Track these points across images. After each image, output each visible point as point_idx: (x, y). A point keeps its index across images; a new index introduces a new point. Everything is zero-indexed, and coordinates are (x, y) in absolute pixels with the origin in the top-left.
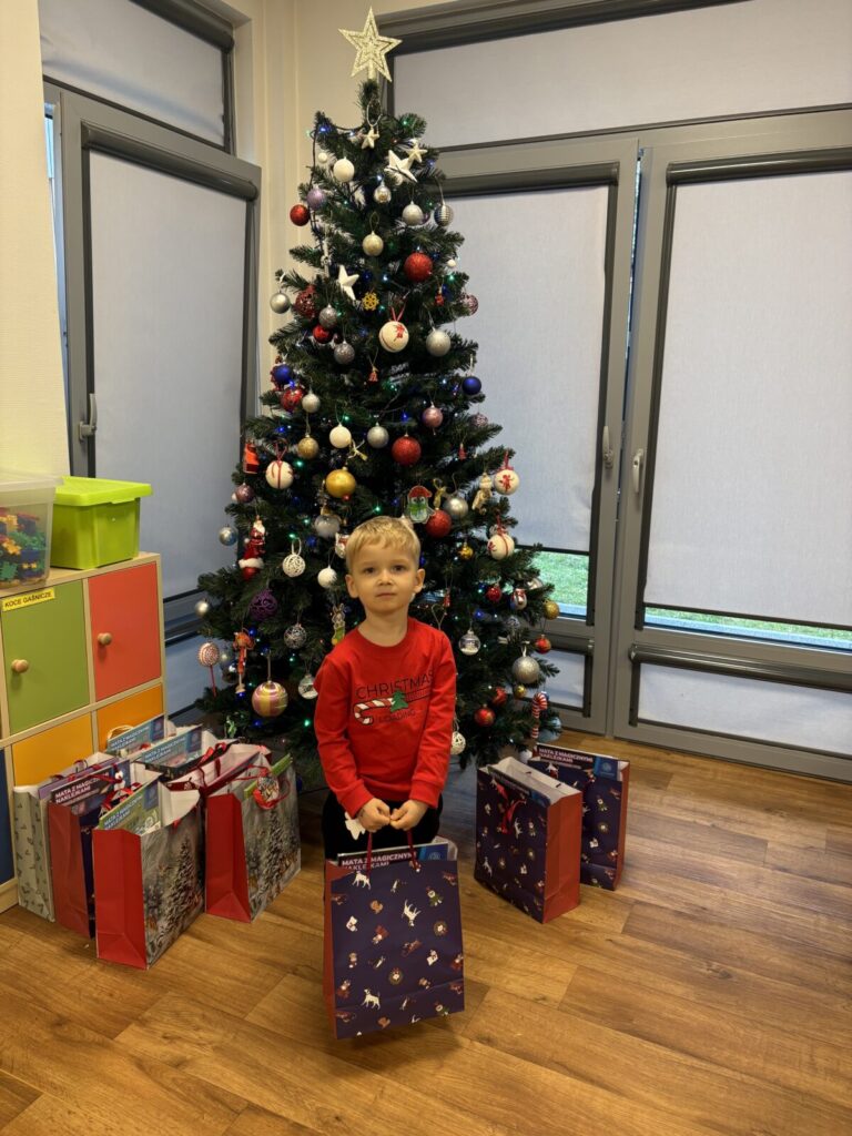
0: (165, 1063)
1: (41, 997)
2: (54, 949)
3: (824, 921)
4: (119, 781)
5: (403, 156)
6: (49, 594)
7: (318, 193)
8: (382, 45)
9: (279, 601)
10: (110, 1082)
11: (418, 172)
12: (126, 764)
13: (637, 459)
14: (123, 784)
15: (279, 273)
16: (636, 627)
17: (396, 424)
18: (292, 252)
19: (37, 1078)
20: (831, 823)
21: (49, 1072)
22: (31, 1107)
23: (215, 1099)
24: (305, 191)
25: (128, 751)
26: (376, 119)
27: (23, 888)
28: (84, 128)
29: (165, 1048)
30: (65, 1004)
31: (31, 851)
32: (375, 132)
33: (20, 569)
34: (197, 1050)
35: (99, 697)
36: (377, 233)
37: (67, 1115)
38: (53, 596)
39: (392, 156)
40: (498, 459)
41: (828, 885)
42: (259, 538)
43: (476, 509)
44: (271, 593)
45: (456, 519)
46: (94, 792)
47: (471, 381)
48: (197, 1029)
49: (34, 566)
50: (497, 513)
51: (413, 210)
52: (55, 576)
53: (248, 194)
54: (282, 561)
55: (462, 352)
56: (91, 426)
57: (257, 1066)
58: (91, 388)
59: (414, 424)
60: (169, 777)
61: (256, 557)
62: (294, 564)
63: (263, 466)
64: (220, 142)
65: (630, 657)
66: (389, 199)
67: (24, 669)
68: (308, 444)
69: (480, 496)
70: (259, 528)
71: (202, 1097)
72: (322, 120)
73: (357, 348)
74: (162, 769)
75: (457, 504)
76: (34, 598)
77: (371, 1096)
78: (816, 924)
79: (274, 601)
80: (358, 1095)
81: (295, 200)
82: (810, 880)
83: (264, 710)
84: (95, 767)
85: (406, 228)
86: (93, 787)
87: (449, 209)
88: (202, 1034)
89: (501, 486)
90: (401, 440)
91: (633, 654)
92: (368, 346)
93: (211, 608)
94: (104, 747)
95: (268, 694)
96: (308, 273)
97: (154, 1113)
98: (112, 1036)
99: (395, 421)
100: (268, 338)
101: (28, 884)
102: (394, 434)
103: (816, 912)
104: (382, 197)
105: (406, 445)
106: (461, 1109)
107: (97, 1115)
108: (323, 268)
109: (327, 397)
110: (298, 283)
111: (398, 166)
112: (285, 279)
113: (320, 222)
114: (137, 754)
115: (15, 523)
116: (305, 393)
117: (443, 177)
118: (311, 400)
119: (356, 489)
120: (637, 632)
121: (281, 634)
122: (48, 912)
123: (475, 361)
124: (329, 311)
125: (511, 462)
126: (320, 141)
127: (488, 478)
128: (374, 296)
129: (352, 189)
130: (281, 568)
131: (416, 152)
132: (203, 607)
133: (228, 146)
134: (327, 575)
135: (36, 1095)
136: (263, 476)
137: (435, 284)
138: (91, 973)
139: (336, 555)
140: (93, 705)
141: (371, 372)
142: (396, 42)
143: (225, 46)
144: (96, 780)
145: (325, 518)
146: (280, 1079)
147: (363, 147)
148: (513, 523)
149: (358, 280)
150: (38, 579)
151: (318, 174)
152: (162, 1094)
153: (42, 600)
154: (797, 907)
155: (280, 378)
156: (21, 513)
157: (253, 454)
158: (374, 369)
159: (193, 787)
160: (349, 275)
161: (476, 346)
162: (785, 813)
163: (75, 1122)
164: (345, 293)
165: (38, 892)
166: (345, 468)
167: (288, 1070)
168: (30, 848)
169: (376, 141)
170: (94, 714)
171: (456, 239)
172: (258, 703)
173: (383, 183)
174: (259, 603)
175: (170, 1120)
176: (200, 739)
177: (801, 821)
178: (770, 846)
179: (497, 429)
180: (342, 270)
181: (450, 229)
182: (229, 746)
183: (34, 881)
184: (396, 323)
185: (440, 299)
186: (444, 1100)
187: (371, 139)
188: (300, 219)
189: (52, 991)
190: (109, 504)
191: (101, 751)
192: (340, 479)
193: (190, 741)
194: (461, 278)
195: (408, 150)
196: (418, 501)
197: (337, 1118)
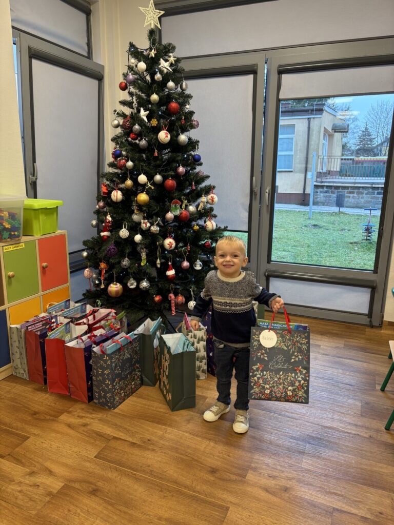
0: (79, 425)
1: (26, 405)
2: (30, 389)
3: (341, 371)
4: (54, 323)
5: (166, 61)
6: (22, 245)
7: (131, 77)
8: (157, 14)
9: (118, 249)
10: (58, 432)
11: (173, 68)
12: (56, 316)
13: (267, 191)
14: (55, 324)
15: (115, 111)
16: (267, 262)
17: (166, 174)
18: (120, 102)
19: (28, 432)
20: (347, 338)
21: (33, 430)
22: (27, 441)
23: (100, 436)
24: (125, 76)
25: (56, 312)
26: (155, 45)
27: (15, 367)
28: (30, 49)
29: (78, 420)
30: (36, 407)
31: (18, 351)
32: (155, 51)
33: (10, 234)
34: (92, 420)
35: (44, 290)
36: (156, 94)
37: (41, 443)
38: (24, 247)
39: (162, 61)
40: (208, 190)
41: (344, 359)
42: (109, 222)
43: (200, 210)
44: (115, 246)
45: (192, 214)
46: (43, 327)
47: (196, 156)
48: (91, 414)
49: (16, 233)
50: (209, 212)
51: (171, 84)
52: (24, 239)
53: (99, 77)
54: (119, 232)
55: (193, 144)
56: (35, 177)
57: (116, 425)
58: (34, 161)
59: (173, 173)
60: (74, 320)
61: (108, 231)
62: (124, 233)
63: (110, 193)
64: (86, 54)
65: (265, 275)
66: (161, 79)
67: (13, 276)
68: (129, 182)
69: (201, 205)
70: (109, 218)
71: (95, 435)
72: (132, 45)
73: (149, 142)
74: (71, 318)
75: (192, 208)
76: (16, 247)
77: (162, 433)
78: (337, 373)
79: (116, 249)
80: (156, 433)
81: (121, 80)
82: (336, 358)
83: (113, 294)
84: (43, 317)
85: (168, 92)
86: (43, 325)
87: (186, 84)
88: (93, 415)
89: (210, 201)
90: (168, 180)
91: (266, 274)
92: (153, 141)
93: (88, 254)
94: (46, 311)
95: (115, 288)
96: (127, 111)
97: (76, 442)
98: (57, 417)
99: (166, 172)
100: (110, 139)
101: (17, 365)
102: (165, 178)
103: (338, 369)
104: (158, 78)
105: (170, 182)
106: (197, 436)
107: (53, 443)
108: (134, 109)
109: (137, 162)
110: (123, 115)
111: (164, 65)
112: (118, 114)
113: (132, 89)
114: (60, 313)
115: (7, 215)
116: (127, 161)
117: (184, 70)
118: (130, 164)
119: (149, 202)
120: (268, 264)
121: (119, 263)
122: (26, 376)
123: (198, 148)
124: (137, 127)
125: (214, 191)
126: (131, 54)
127: (204, 197)
128: (155, 120)
129: (145, 75)
130: (119, 235)
131: (172, 59)
132: (85, 254)
133: (89, 56)
134: (138, 238)
135: (28, 438)
136: (110, 197)
137: (181, 115)
138: (46, 397)
139: (142, 229)
140: (41, 293)
141: (154, 152)
142: (162, 12)
143: (88, 13)
144: (44, 322)
145: (136, 214)
146: (126, 429)
147: (150, 57)
148: (215, 216)
149: (149, 114)
150: (17, 239)
151: (130, 68)
152: (79, 435)
153: (19, 248)
154: (330, 367)
155: (116, 155)
156: (10, 211)
157: (105, 188)
158: (156, 151)
159: (85, 324)
160: (145, 112)
161: (198, 142)
162: (328, 335)
163: (45, 445)
164: (143, 119)
165: (21, 368)
166: (144, 192)
167: (129, 426)
168: (18, 350)
169: (155, 55)
170: (41, 297)
171: (189, 97)
172: (111, 291)
173: (158, 73)
174: (110, 250)
175: (83, 443)
176: (86, 308)
177: (335, 338)
178: (321, 347)
179: (208, 177)
180: (142, 109)
181: (187, 92)
182: (98, 310)
183: (20, 364)
184: (165, 131)
185: (183, 122)
186: (190, 433)
187: (153, 53)
188: (123, 88)
189: (30, 403)
190: (46, 209)
191: (44, 312)
192: (143, 197)
193: (82, 309)
194: (192, 113)
195: (168, 59)
196: (176, 206)
197: (149, 440)
